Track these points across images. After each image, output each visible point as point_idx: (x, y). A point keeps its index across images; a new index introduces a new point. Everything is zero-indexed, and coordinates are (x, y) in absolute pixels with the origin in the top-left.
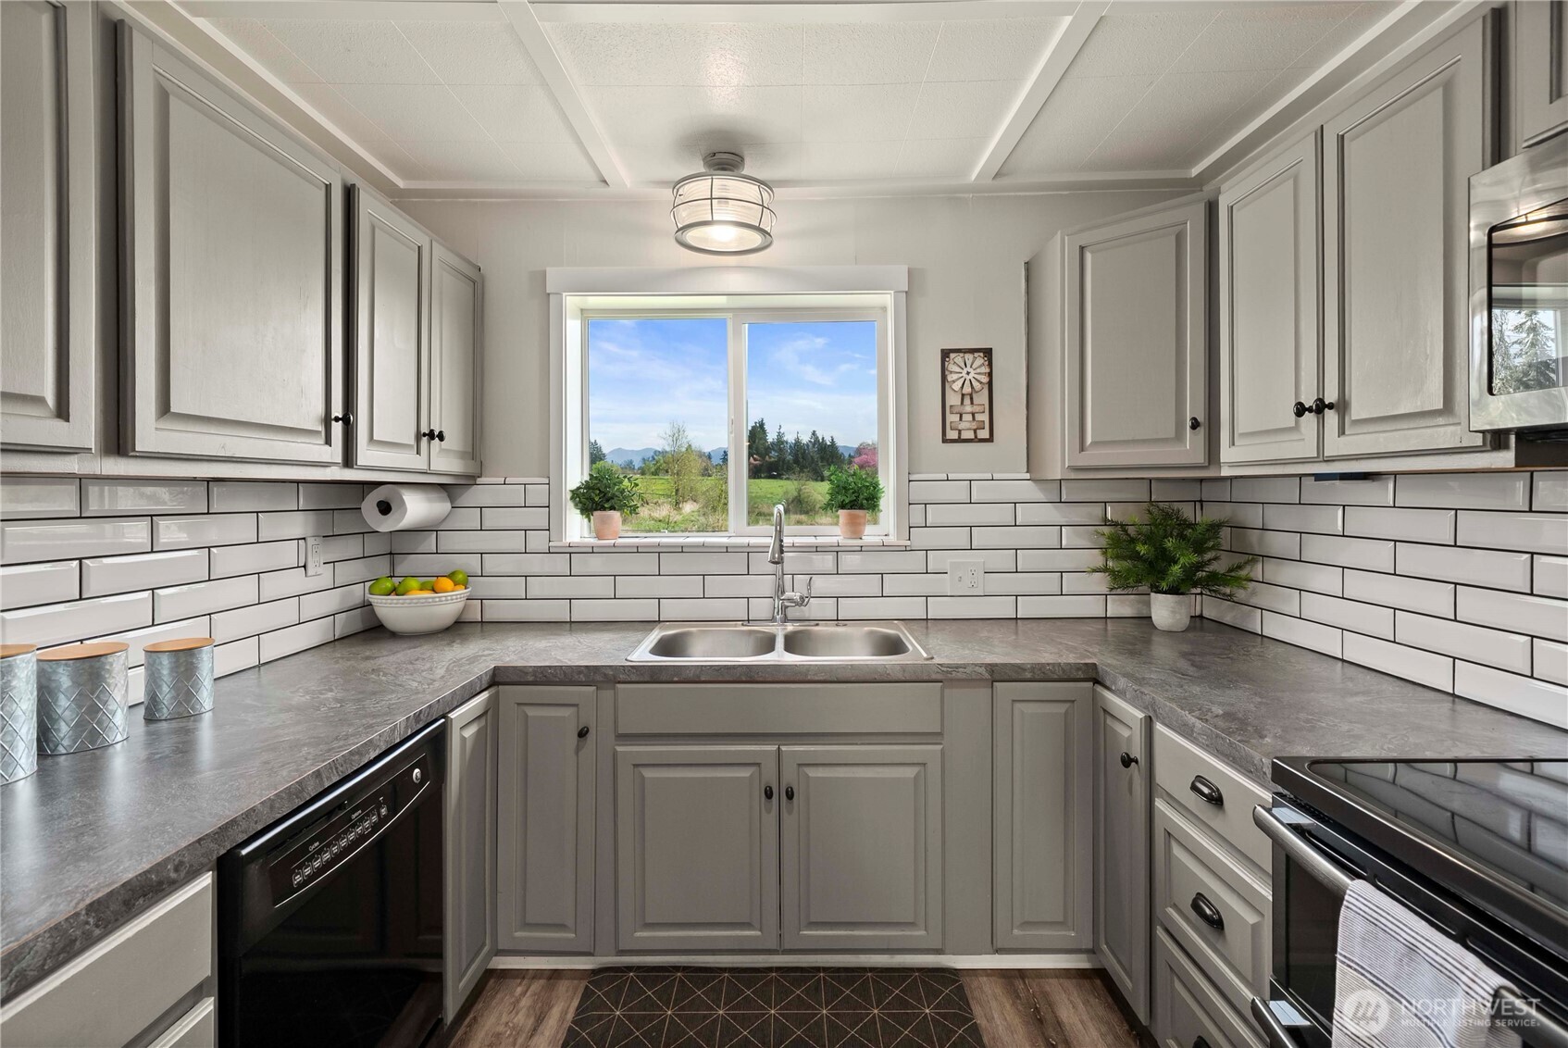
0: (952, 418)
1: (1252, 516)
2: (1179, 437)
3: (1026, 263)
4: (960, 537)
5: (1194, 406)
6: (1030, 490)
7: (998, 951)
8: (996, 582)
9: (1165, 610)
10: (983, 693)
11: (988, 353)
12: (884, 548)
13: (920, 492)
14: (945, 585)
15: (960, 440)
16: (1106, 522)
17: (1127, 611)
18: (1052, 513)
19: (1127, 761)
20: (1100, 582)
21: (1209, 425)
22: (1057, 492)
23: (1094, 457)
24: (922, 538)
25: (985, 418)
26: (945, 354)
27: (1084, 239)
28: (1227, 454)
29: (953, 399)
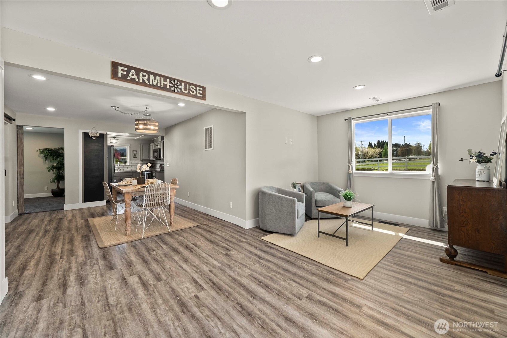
3: (140, 145)
4: (134, 164)
15: (134, 157)
22: (142, 161)
23: (143, 159)
25: (136, 156)
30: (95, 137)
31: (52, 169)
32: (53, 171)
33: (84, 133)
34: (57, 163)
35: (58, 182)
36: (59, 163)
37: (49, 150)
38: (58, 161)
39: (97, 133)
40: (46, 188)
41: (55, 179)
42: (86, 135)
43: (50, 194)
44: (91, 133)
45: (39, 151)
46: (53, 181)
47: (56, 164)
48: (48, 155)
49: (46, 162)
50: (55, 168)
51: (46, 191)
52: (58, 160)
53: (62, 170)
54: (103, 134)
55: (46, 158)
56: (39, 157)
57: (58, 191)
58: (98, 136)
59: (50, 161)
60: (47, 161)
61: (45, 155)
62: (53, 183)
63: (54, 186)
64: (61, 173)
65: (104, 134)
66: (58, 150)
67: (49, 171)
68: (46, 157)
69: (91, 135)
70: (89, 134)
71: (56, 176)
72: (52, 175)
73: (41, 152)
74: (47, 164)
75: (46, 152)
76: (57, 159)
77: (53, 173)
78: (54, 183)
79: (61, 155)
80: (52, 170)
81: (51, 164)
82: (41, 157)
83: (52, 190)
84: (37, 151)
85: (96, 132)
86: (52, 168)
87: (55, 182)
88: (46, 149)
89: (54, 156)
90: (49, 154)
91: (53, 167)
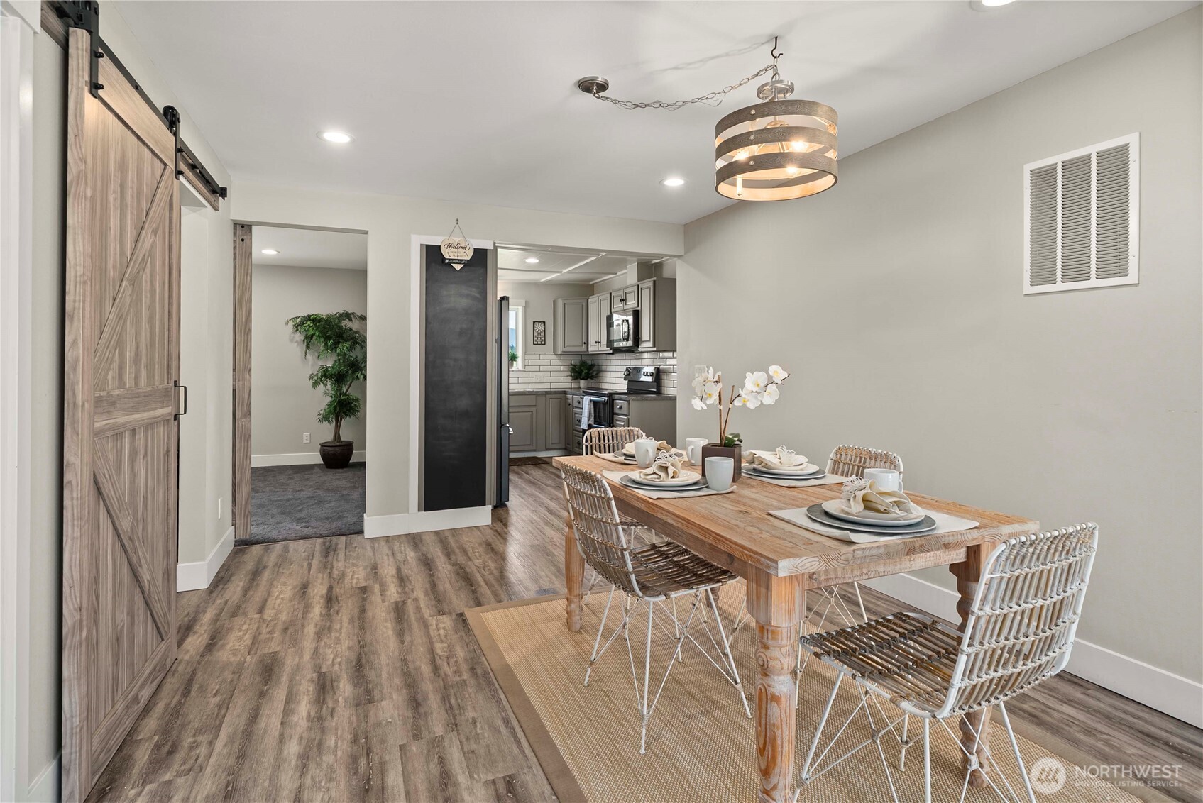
0: (536, 338)
1: (600, 362)
2: (582, 346)
3: (554, 301)
4: (537, 368)
5: (585, 341)
6: (553, 357)
7: (547, 450)
8: (546, 380)
9: (582, 383)
10: (544, 397)
11: (544, 322)
12: (519, 371)
13: (528, 357)
14: (533, 380)
15: (537, 344)
16: (571, 364)
17: (576, 386)
18: (559, 363)
19: (570, 404)
20: (569, 379)
21: (587, 343)
22: (561, 356)
23: (566, 349)
24: (528, 368)
25: (543, 339)
26: (534, 322)
27: (565, 302)
28: (590, 350)
29: (536, 334)
30: (459, 261)
31: (321, 381)
32: (325, 385)
33: (427, 246)
34: (336, 361)
35: (337, 421)
36: (339, 360)
37: (315, 320)
38: (339, 355)
39: (465, 248)
40: (306, 437)
41: (330, 412)
42: (433, 255)
43: (315, 458)
44: (449, 246)
45: (291, 323)
46: (325, 418)
47: (334, 365)
48: (312, 336)
49: (308, 356)
50: (331, 377)
51: (307, 447)
52: (338, 351)
53: (348, 383)
54: (485, 251)
55: (308, 347)
56: (291, 341)
57: (337, 449)
58: (468, 258)
59: (316, 355)
60: (310, 354)
61: (306, 337)
62: (324, 423)
63: (326, 433)
64: (346, 394)
65: (487, 250)
66: (338, 318)
67: (315, 385)
68: (308, 340)
69: (447, 257)
70: (443, 250)
71: (331, 403)
72: (322, 397)
73: (298, 327)
74: (310, 363)
75: (309, 326)
76: (336, 348)
77: (325, 393)
78: (326, 424)
79: (344, 335)
80: (323, 383)
81: (320, 363)
82: (297, 342)
83: (323, 445)
84: (287, 323)
85: (463, 244)
86: (322, 376)
87: (329, 421)
88: (309, 316)
89: (327, 338)
90: (317, 333)
91: (325, 375)
